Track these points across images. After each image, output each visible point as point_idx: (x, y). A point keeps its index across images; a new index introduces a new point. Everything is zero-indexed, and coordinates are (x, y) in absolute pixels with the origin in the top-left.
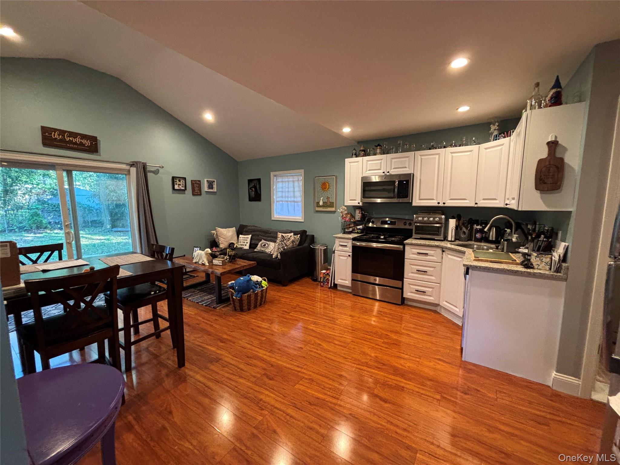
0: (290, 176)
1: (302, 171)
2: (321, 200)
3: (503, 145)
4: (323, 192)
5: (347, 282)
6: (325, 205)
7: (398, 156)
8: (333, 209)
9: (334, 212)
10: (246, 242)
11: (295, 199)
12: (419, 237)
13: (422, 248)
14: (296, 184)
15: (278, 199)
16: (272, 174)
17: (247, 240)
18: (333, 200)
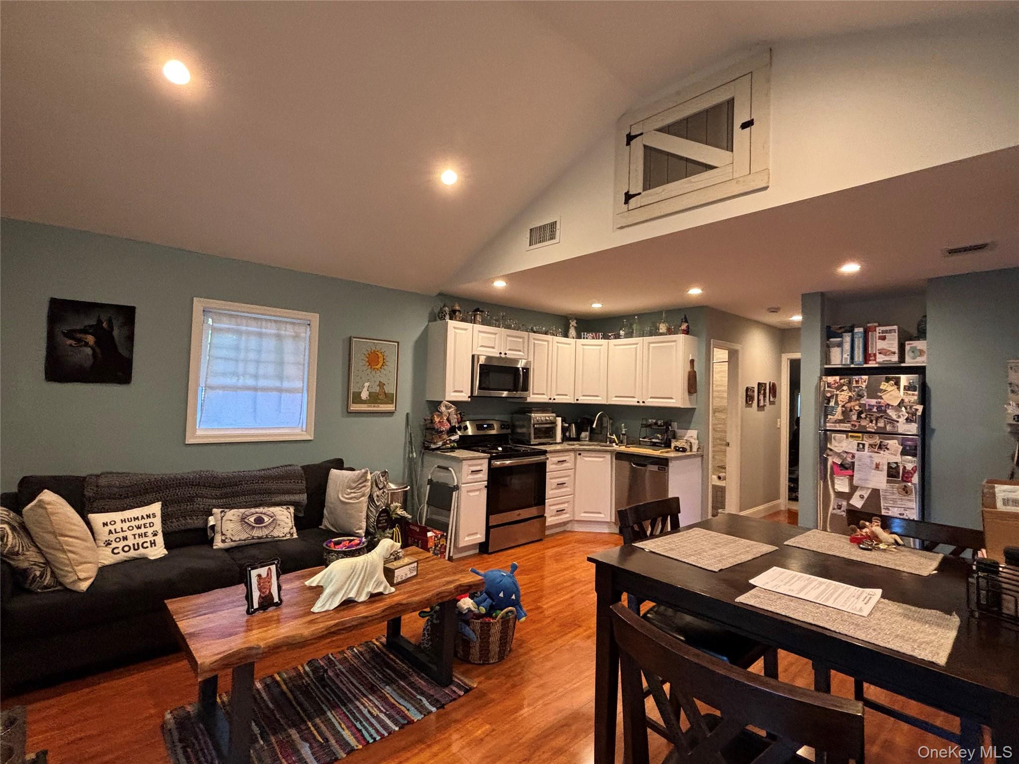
0: (266, 320)
1: (315, 318)
2: (365, 389)
3: (601, 345)
4: (369, 370)
5: (479, 536)
6: (374, 398)
7: (515, 335)
8: (390, 407)
9: (391, 413)
10: (150, 531)
11: (286, 385)
12: (537, 443)
13: (561, 454)
14: (289, 345)
15: (212, 381)
16: (198, 304)
17: (152, 525)
18: (390, 389)
